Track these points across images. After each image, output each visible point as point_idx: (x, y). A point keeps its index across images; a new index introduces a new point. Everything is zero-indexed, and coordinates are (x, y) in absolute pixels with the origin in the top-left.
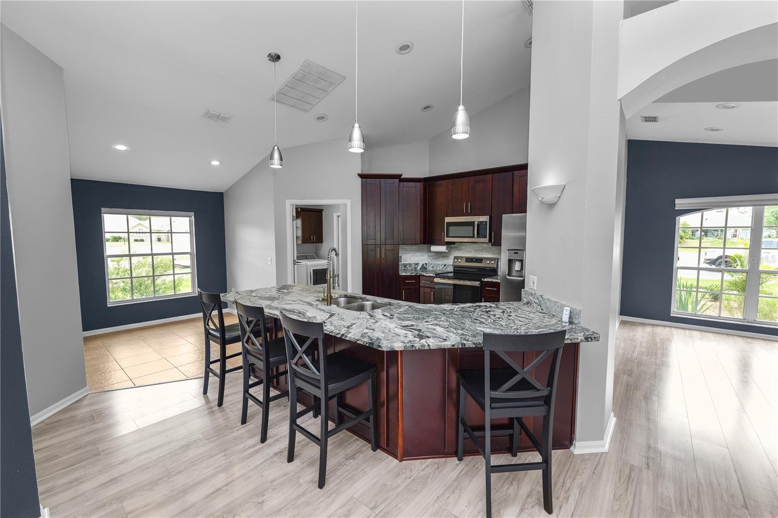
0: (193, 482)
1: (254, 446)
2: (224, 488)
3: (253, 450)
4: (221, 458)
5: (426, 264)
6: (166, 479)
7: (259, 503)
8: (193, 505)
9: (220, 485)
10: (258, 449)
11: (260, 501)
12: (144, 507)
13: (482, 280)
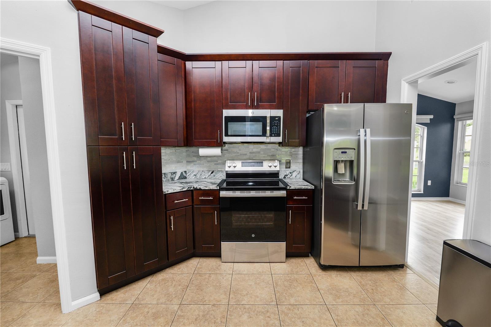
5: (185, 172)
13: (288, 188)
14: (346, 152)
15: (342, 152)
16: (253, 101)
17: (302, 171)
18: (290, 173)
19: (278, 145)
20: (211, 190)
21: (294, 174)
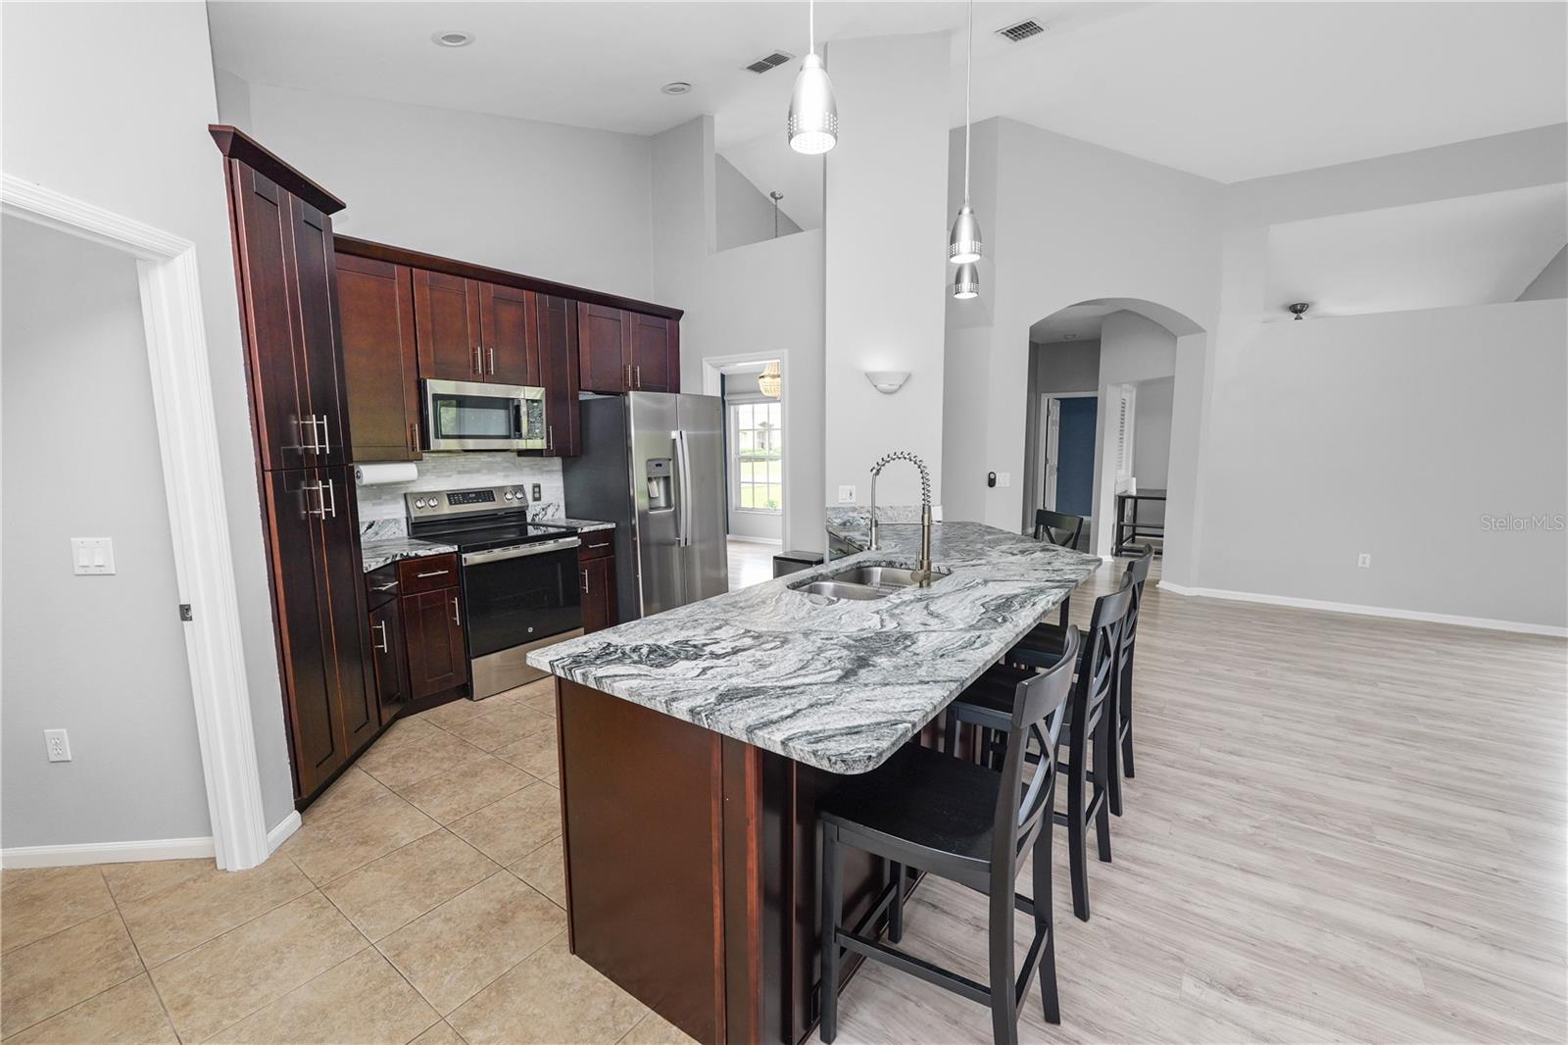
0: (1275, 912)
1: (1128, 870)
2: (1235, 865)
3: (1135, 867)
4: (1195, 904)
6: (1322, 961)
7: (1210, 820)
8: (1296, 886)
9: (1238, 873)
10: (1127, 860)
11: (1206, 821)
12: (1381, 949)
13: (579, 531)
14: (660, 465)
15: (657, 465)
16: (486, 364)
17: (562, 504)
18: (543, 509)
19: (515, 454)
20: (440, 554)
21: (550, 511)
